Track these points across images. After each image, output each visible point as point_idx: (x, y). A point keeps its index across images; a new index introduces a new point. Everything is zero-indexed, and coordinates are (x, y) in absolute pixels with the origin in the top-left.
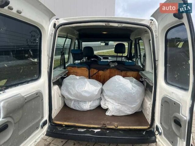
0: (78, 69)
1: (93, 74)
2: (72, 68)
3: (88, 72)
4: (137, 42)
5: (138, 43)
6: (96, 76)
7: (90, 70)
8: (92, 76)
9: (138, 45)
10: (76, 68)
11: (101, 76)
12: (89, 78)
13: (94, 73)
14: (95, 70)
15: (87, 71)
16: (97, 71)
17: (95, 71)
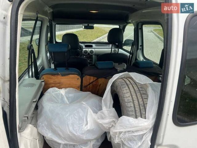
0: (63, 77)
1: (88, 83)
2: (52, 77)
3: (80, 81)
4: (139, 27)
5: (140, 29)
6: (93, 86)
7: (84, 78)
8: (86, 87)
9: (140, 31)
10: (60, 77)
11: (100, 85)
12: (81, 90)
13: (91, 82)
14: (92, 77)
15: (78, 79)
16: (95, 78)
17: (92, 79)
